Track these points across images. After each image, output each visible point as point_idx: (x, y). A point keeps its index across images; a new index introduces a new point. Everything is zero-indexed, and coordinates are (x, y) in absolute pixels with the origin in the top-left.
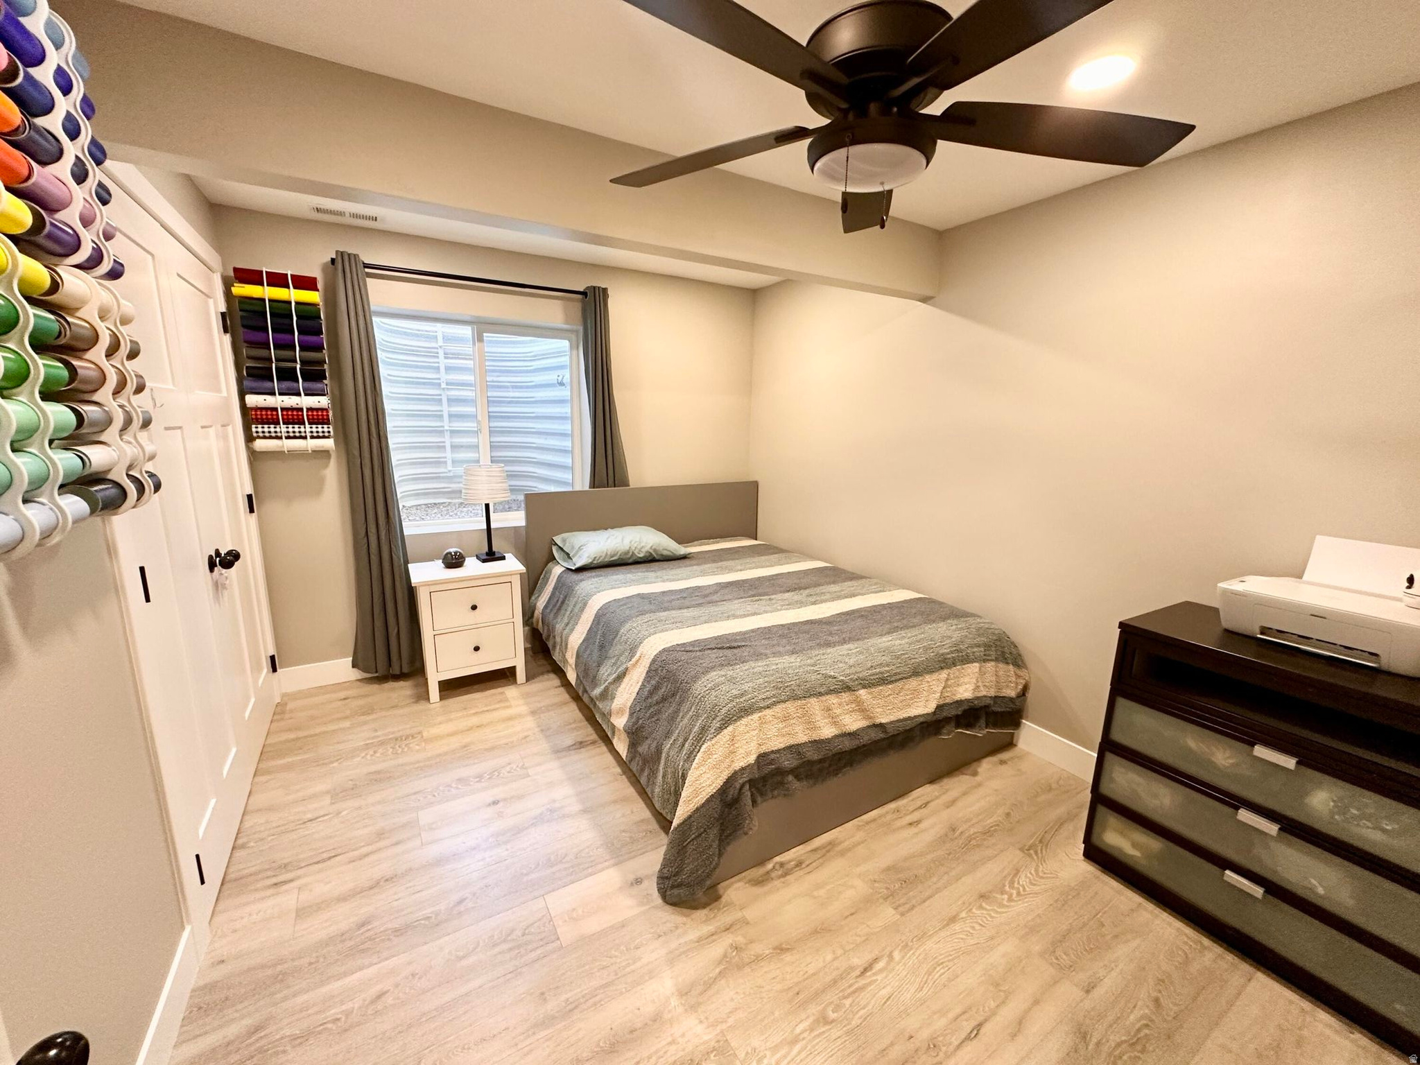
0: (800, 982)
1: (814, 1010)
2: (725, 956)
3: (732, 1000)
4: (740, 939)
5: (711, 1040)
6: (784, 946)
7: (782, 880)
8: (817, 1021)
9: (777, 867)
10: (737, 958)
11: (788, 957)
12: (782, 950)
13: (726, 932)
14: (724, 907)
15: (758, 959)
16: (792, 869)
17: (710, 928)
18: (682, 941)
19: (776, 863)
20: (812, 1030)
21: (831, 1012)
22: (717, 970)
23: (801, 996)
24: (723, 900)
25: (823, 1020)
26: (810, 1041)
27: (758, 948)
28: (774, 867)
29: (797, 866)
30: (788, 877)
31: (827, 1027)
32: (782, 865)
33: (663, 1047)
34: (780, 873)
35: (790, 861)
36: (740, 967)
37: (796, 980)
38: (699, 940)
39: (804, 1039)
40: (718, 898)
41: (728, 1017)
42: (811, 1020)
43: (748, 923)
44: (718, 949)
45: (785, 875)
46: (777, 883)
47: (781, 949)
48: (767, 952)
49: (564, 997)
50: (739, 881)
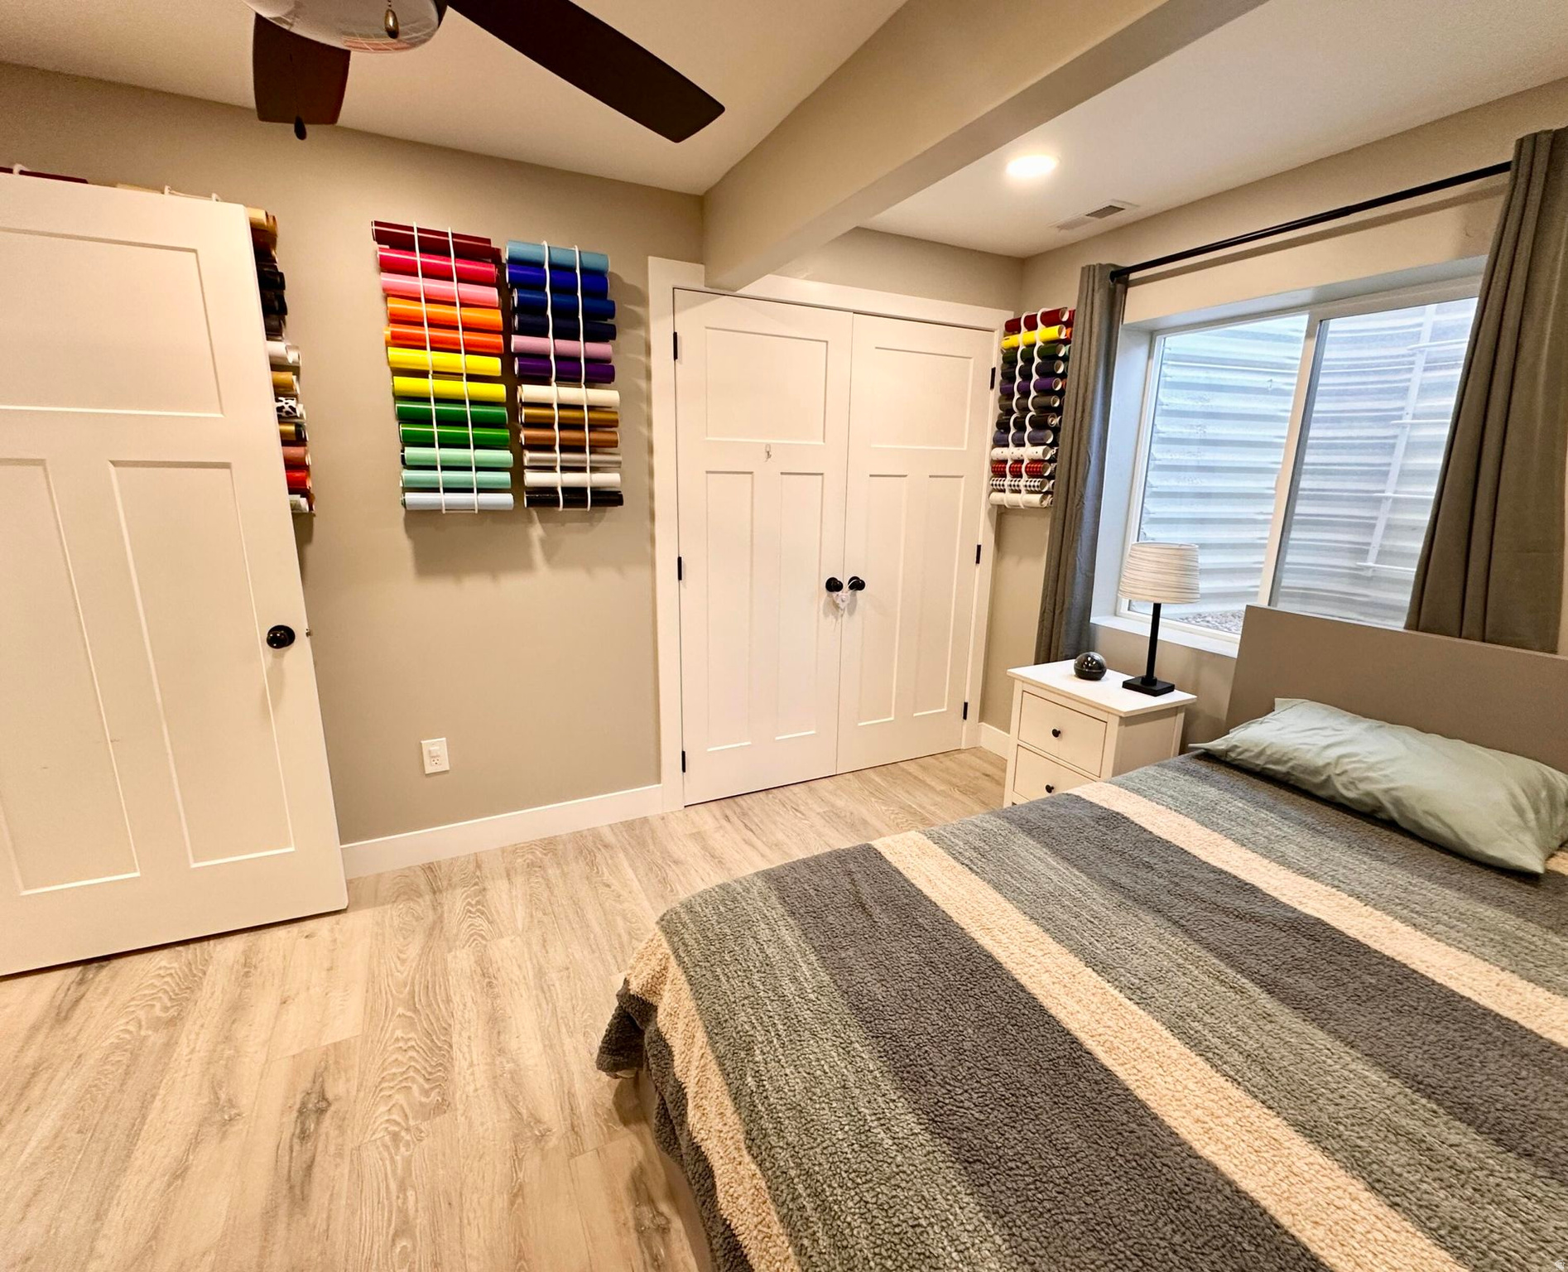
0: (462, 1210)
1: (421, 1221)
2: (538, 1121)
3: (482, 1124)
4: (553, 1142)
5: (454, 1098)
6: (520, 1200)
7: (631, 1223)
8: (406, 1222)
9: (660, 1221)
10: (529, 1134)
11: (502, 1202)
12: (516, 1196)
13: (569, 1126)
14: (608, 1127)
15: (517, 1160)
16: (650, 1248)
17: (583, 1105)
18: (577, 1077)
19: (668, 1221)
20: (400, 1210)
21: (404, 1244)
22: (524, 1111)
23: (444, 1206)
24: (620, 1128)
25: (404, 1229)
26: (391, 1205)
27: (532, 1163)
28: (662, 1214)
29: (655, 1258)
30: (634, 1235)
31: (391, 1232)
32: (664, 1230)
33: (471, 1057)
34: (647, 1223)
35: (667, 1247)
36: (517, 1137)
37: (467, 1206)
38: (571, 1095)
39: (398, 1197)
40: (625, 1122)
41: (466, 1117)
42: (411, 1212)
43: (572, 1156)
44: (551, 1113)
45: (640, 1231)
46: (628, 1212)
47: (517, 1193)
48: (521, 1175)
49: (557, 985)
50: (647, 1152)
